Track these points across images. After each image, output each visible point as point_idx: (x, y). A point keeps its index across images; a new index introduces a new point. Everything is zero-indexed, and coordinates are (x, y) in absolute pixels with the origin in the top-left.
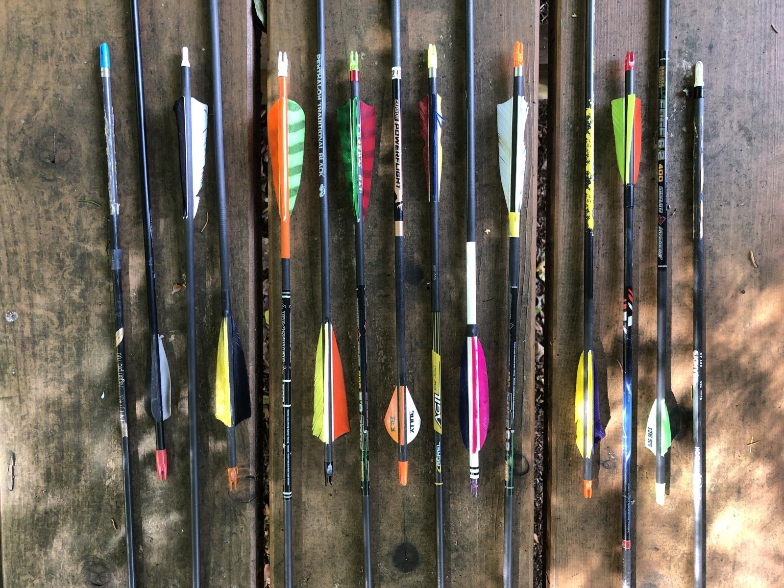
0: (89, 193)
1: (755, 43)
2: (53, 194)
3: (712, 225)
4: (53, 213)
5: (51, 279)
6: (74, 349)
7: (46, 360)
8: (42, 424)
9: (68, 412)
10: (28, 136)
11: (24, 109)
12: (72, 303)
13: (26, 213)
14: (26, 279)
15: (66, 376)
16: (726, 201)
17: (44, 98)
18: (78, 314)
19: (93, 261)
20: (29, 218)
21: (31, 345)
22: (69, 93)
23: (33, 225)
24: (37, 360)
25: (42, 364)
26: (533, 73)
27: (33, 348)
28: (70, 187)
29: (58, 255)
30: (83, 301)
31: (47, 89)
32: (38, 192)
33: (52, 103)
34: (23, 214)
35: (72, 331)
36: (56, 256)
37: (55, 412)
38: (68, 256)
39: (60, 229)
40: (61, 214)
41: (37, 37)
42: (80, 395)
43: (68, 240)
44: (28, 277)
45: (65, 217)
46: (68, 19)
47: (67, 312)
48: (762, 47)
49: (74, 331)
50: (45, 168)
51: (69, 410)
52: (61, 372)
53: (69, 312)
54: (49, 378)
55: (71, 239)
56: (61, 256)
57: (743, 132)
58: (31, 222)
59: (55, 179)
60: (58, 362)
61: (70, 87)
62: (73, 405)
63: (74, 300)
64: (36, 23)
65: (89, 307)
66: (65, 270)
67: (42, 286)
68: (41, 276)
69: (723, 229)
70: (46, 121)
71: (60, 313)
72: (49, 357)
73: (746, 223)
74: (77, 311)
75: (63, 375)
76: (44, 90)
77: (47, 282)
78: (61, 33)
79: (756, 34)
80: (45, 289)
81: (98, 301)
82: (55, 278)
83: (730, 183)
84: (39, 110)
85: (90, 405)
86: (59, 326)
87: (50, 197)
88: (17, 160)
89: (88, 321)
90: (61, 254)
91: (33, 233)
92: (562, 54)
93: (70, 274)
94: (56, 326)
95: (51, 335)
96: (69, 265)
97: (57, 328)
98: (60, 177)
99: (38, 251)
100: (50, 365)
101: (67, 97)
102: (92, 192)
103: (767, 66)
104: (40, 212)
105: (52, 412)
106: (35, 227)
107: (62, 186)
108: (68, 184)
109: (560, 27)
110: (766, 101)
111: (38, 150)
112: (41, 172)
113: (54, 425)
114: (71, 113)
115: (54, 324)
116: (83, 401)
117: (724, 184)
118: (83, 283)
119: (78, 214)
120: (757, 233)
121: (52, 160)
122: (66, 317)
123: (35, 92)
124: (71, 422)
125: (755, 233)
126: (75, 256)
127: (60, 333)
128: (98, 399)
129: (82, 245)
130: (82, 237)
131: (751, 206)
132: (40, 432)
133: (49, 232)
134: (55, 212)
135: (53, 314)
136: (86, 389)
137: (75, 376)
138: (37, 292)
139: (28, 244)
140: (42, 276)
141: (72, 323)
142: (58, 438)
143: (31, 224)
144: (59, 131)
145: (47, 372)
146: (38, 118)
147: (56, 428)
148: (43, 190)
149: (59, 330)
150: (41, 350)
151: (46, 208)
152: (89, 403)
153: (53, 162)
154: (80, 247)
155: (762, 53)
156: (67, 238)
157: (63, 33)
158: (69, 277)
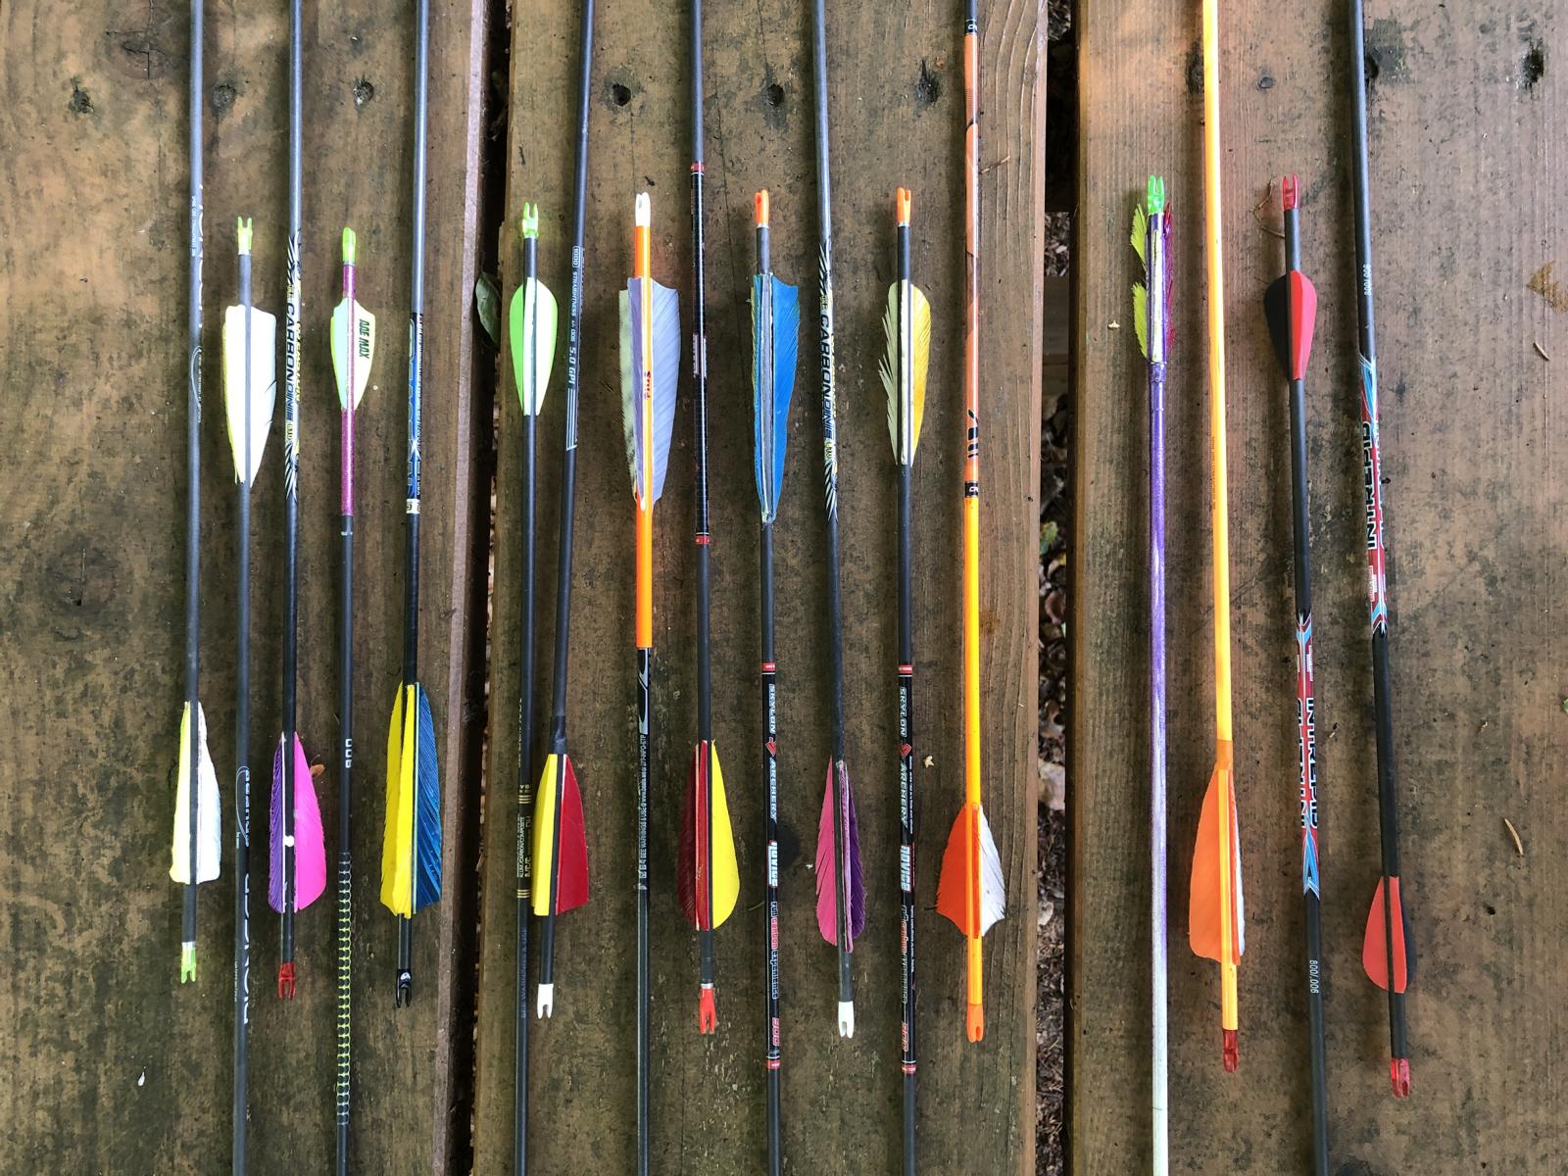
0: (142, 665)
1: (1498, 381)
2: (73, 666)
3: (1416, 760)
4: (71, 702)
5: (57, 835)
6: (91, 979)
7: (37, 1000)
8: (22, 1131)
9: (73, 1109)
10: (34, 552)
11: (29, 500)
12: (95, 885)
13: (20, 702)
14: (10, 833)
15: (73, 1036)
16: (1445, 711)
17: (70, 481)
18: (104, 908)
19: (141, 801)
20: (25, 713)
21: (10, 970)
22: (118, 470)
23: (31, 727)
24: (19, 1000)
25: (29, 1009)
26: (1027, 438)
27: (14, 974)
28: (107, 652)
29: (75, 786)
30: (115, 883)
31: (77, 463)
32: (45, 661)
33: (84, 489)
34: (15, 706)
35: (90, 943)
36: (69, 789)
37: (49, 1110)
38: (92, 790)
39: (82, 734)
40: (86, 705)
41: (65, 365)
42: (97, 1076)
43: (96, 756)
44: (13, 830)
45: (93, 712)
46: (125, 331)
47: (82, 903)
48: (1514, 389)
49: (95, 942)
50: (62, 615)
51: (76, 1106)
52: (63, 1027)
53: (87, 903)
54: (40, 1037)
55: (101, 754)
56: (81, 790)
57: (1477, 566)
58: (27, 720)
59: (80, 637)
60: (59, 1006)
61: (120, 460)
62: (83, 1097)
63: (97, 879)
64: (65, 337)
65: (126, 894)
66: (86, 818)
67: (39, 849)
68: (37, 829)
69: (1440, 772)
70: (71, 523)
71: (68, 904)
72: (43, 993)
73: (1491, 758)
74: (103, 901)
75: (68, 1033)
76: (72, 464)
77: (49, 840)
78: (111, 357)
79: (1500, 364)
80: (44, 855)
81: (144, 883)
82: (65, 833)
83: (1453, 674)
84: (58, 502)
85: (115, 1097)
86: (65, 930)
87: (68, 671)
88: (11, 597)
89: (122, 924)
90: (80, 785)
91: (30, 741)
92: (1088, 402)
93: (95, 826)
94: (60, 930)
95: (49, 950)
96: (94, 809)
97: (61, 936)
98: (89, 633)
99: (37, 777)
100: (43, 1011)
101: (114, 478)
102: (147, 662)
103: (1526, 429)
104: (46, 702)
105: (42, 1108)
106: (34, 731)
107: (93, 649)
108: (104, 648)
109: (1084, 349)
110: (1525, 502)
111: (51, 580)
112: (54, 621)
113: (44, 1135)
114: (118, 509)
115: (55, 927)
116: (102, 1090)
117: (1439, 674)
118: (118, 845)
119: (119, 707)
120: (1518, 783)
121: (77, 599)
122: (80, 914)
123: (55, 467)
124: (77, 1131)
125: (1513, 783)
126: (107, 789)
127: (67, 947)
128: (132, 1086)
129: (122, 769)
130: (122, 753)
131: (1501, 723)
132: (18, 1148)
133: (62, 740)
134: (75, 702)
135: (56, 906)
136: (109, 1065)
137: (89, 1036)
138: (29, 861)
139: (19, 766)
140: (41, 828)
141: (90, 926)
142: (51, 1163)
143: (28, 724)
144: (94, 543)
145: (38, 1026)
146: (56, 519)
147: (48, 1142)
148: (56, 658)
149: (66, 939)
150: (28, 980)
151: (59, 693)
152: (115, 1093)
153: (79, 603)
154: (118, 772)
155: (1514, 402)
156: (93, 754)
157: (115, 356)
158: (92, 832)
